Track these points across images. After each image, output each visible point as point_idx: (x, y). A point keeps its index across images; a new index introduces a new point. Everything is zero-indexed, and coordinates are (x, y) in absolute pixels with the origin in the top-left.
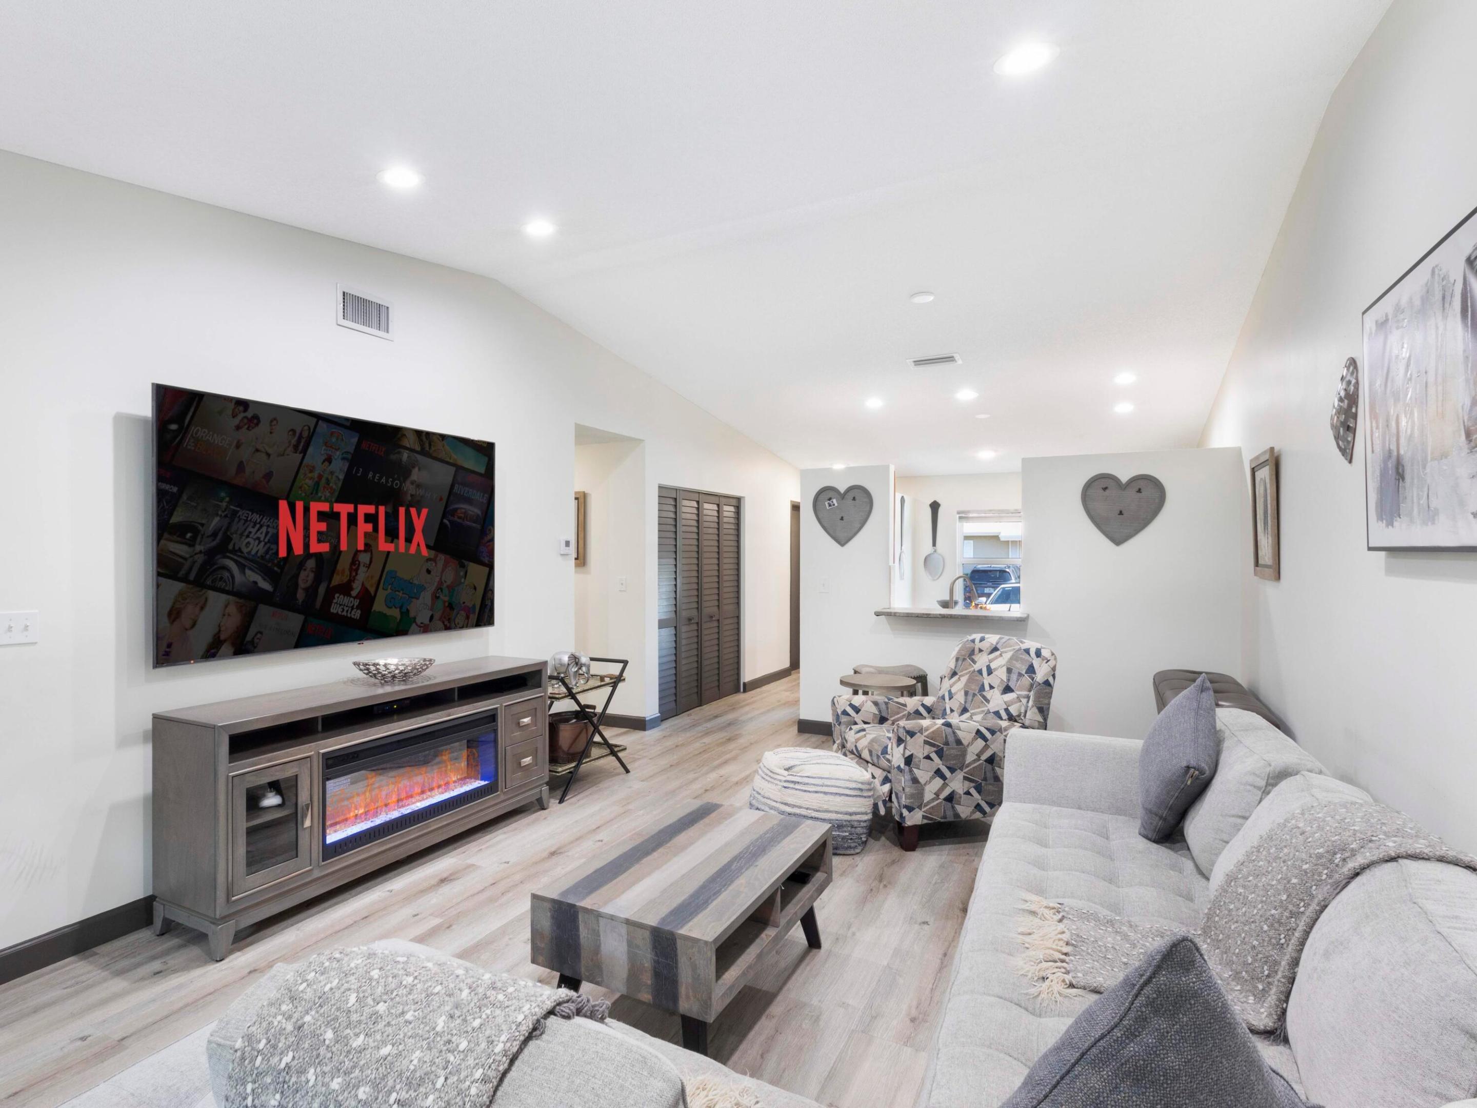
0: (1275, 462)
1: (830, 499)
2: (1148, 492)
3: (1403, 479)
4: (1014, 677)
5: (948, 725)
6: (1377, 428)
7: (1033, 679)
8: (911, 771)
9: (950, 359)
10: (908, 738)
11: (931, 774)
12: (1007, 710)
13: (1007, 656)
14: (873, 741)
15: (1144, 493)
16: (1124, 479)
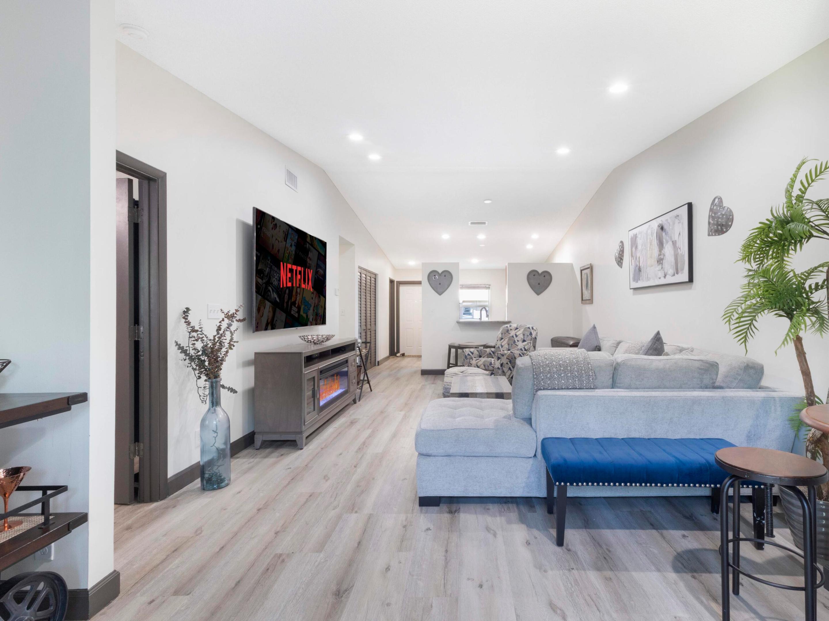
0: (591, 268)
1: (435, 276)
2: (547, 277)
3: (641, 271)
4: (526, 336)
5: (512, 352)
6: (633, 259)
7: (532, 337)
8: (502, 368)
9: (484, 223)
10: (502, 357)
11: (508, 369)
12: (524, 348)
13: (522, 330)
14: (484, 362)
15: (546, 277)
16: (540, 272)
